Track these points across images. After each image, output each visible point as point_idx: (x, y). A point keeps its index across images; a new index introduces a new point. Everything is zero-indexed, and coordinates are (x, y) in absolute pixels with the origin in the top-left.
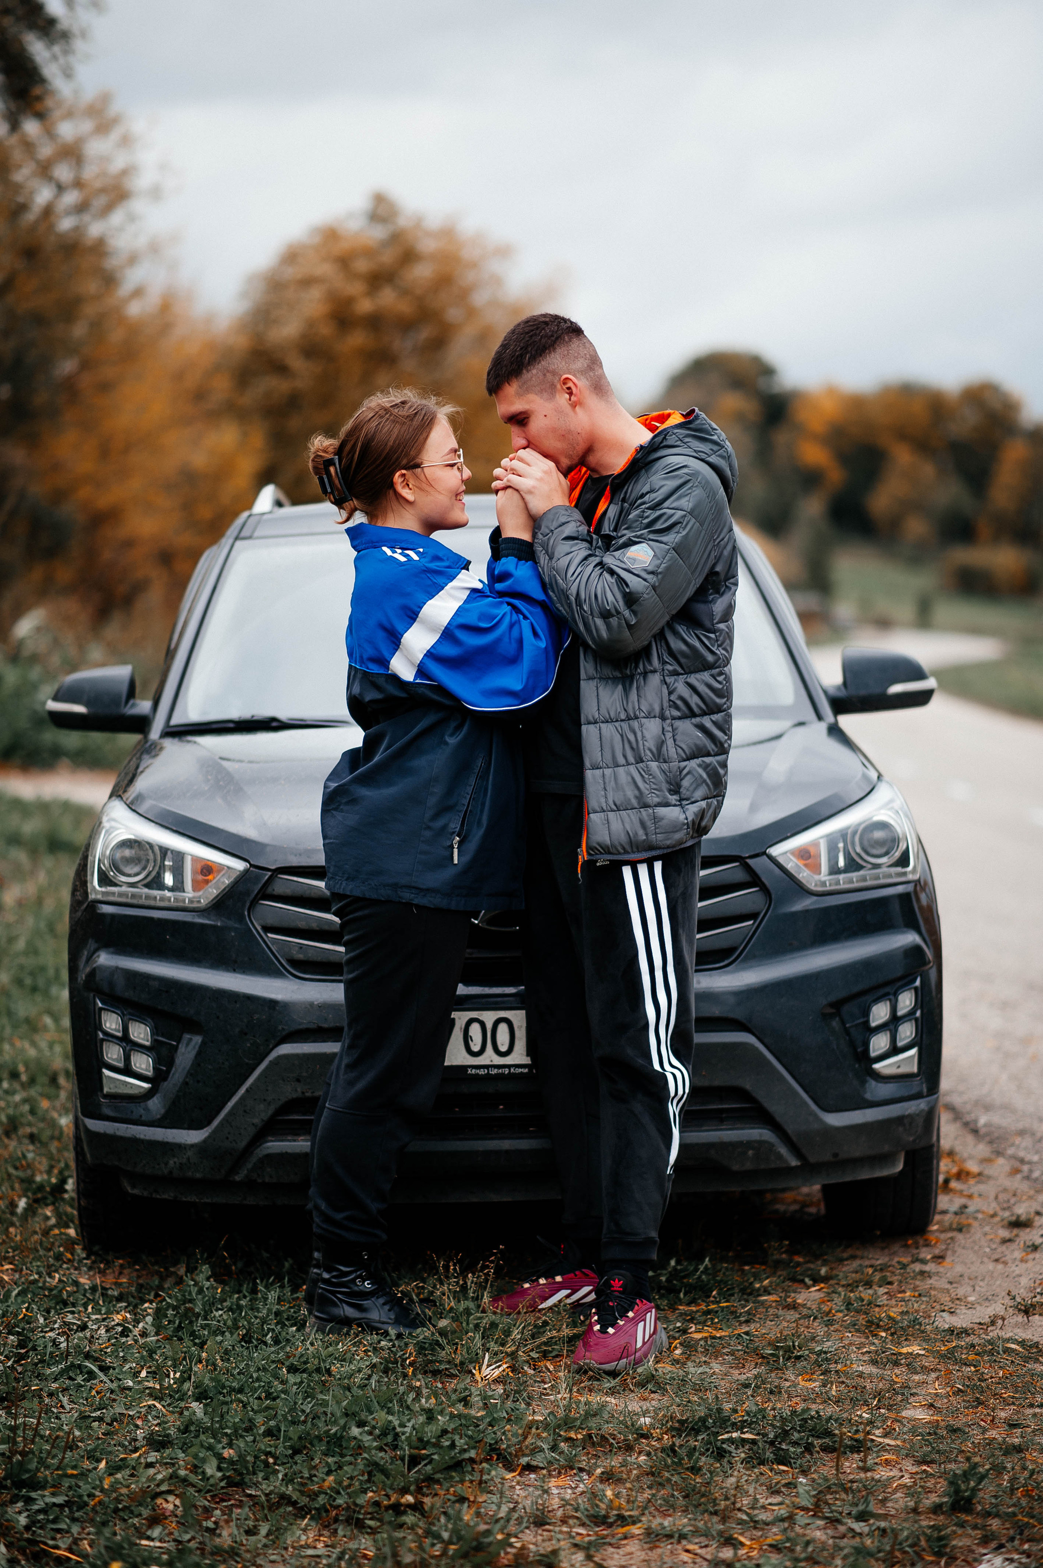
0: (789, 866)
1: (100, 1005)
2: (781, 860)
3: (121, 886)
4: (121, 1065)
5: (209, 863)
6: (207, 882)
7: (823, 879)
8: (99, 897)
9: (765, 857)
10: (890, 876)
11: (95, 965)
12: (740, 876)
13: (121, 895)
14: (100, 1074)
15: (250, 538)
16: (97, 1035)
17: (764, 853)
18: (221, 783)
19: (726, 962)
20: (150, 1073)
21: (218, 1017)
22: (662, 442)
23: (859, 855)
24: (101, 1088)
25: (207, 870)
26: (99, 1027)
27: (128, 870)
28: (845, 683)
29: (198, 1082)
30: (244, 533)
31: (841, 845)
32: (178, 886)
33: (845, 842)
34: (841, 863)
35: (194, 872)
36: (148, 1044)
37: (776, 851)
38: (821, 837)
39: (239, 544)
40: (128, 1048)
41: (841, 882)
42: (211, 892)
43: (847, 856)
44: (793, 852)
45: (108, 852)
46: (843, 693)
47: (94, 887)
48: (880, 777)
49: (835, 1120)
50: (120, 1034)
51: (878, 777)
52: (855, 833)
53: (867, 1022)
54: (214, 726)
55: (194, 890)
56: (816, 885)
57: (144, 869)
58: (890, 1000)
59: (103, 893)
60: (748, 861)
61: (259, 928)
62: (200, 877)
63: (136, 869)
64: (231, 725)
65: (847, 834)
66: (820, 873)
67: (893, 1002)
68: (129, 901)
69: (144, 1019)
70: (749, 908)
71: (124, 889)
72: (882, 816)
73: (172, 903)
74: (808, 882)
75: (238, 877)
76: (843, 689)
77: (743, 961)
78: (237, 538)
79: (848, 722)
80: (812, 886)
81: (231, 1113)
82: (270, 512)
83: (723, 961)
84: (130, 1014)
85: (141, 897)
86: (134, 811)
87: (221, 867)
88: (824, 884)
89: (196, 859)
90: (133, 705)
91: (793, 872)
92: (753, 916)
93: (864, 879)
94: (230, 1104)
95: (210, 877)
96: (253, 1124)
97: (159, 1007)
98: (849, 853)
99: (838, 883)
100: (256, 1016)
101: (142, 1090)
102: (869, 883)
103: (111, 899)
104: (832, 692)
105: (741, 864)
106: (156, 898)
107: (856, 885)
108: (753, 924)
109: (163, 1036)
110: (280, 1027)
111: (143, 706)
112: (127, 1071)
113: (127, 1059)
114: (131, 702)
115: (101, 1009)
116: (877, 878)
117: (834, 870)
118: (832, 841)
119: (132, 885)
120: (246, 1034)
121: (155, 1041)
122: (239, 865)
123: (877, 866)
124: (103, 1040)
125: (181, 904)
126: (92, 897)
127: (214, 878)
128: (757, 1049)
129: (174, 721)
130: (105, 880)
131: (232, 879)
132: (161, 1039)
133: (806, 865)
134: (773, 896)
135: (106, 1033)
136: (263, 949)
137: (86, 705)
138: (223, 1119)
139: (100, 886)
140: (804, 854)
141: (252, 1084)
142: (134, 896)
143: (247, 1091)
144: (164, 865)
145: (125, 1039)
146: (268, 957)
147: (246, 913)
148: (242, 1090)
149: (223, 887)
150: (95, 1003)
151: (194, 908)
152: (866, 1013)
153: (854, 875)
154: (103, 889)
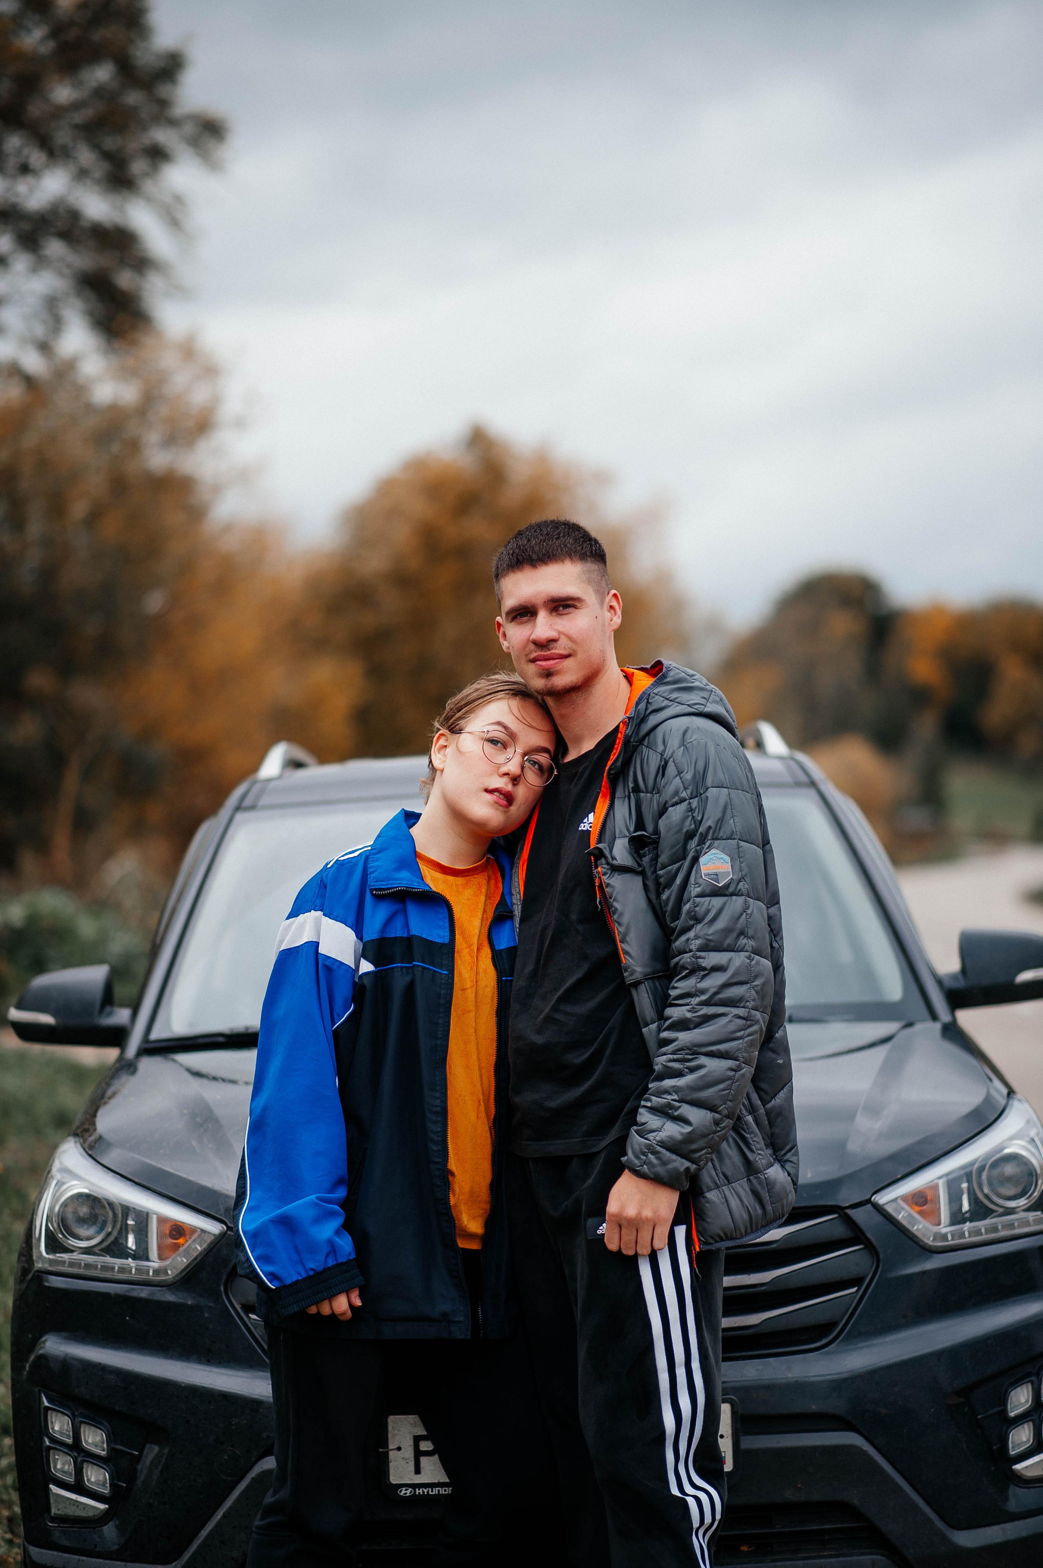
0: (900, 1217)
1: (46, 1404)
2: (890, 1209)
3: (72, 1251)
4: (71, 1480)
5: (179, 1223)
6: (176, 1247)
7: (944, 1230)
8: (47, 1266)
9: (869, 1206)
10: (1027, 1223)
11: (41, 1352)
12: (839, 1231)
13: (72, 1264)
14: (47, 1490)
15: (253, 808)
16: (42, 1441)
17: (868, 1201)
18: (198, 1119)
19: (824, 1341)
20: (106, 1491)
21: (188, 1422)
22: (646, 709)
23: (987, 1196)
24: (49, 1511)
25: (178, 1230)
26: (44, 1430)
27: (83, 1231)
28: (964, 971)
29: (165, 1503)
30: (247, 802)
31: (965, 1185)
32: (141, 1254)
33: (969, 1181)
34: (966, 1206)
35: (160, 1236)
36: (103, 1453)
37: (883, 1199)
38: (940, 1178)
39: (239, 816)
40: (79, 1459)
41: (967, 1234)
42: (180, 1261)
43: (974, 1200)
44: (904, 1198)
45: (57, 1209)
46: (961, 984)
47: (40, 1253)
48: (1011, 1092)
49: (967, 1539)
50: (70, 1441)
51: (1009, 1094)
52: (981, 1169)
53: (1004, 1411)
54: (201, 1041)
55: (161, 1258)
56: (934, 1240)
57: (102, 1229)
58: (1032, 1382)
59: (51, 1262)
60: (848, 1211)
61: (238, 1307)
62: (170, 1241)
63: (91, 1231)
64: (221, 1039)
65: (971, 1172)
66: (939, 1224)
67: (1036, 1386)
68: (81, 1271)
69: (101, 1424)
70: (851, 1270)
71: (75, 1256)
72: (1016, 1148)
73: (134, 1275)
74: (924, 1235)
75: (212, 1242)
76: (960, 977)
77: (843, 1340)
78: (238, 808)
79: (968, 1019)
80: (930, 1241)
81: (205, 1544)
82: (280, 777)
83: (820, 1340)
84: (82, 1415)
85: (95, 1267)
86: (90, 1156)
87: (193, 1230)
88: (944, 1237)
89: (162, 1220)
90: (110, 1014)
91: (905, 1223)
92: (856, 1281)
93: (995, 1229)
94: (204, 1533)
95: (181, 1241)
96: (233, 1558)
97: (117, 1408)
98: (975, 1194)
99: (962, 1235)
100: (235, 1421)
101: (97, 1513)
102: (1003, 1233)
103: (61, 1269)
104: (948, 983)
105: (840, 1216)
106: (113, 1268)
107: (985, 1237)
108: (857, 1291)
109: (122, 1444)
110: (264, 1435)
111: (121, 1016)
112: (79, 1487)
113: (79, 1472)
114: (108, 1009)
115: (47, 1409)
116: (1011, 1226)
117: (957, 1218)
118: (952, 1184)
119: (87, 1251)
120: (222, 1443)
121: (111, 1450)
122: (214, 1228)
123: (1010, 1211)
124: (49, 1448)
125: (143, 1277)
126: (39, 1265)
127: (186, 1241)
128: (865, 1454)
129: (155, 1035)
130: (54, 1245)
131: (205, 1245)
132: (119, 1447)
133: (921, 1213)
134: (881, 1256)
135: (53, 1440)
136: (244, 1333)
137: (54, 1014)
138: (195, 1552)
139: (47, 1253)
140: (920, 1200)
141: (231, 1508)
142: (88, 1266)
143: (224, 1515)
144: (127, 1224)
145: (76, 1448)
146: (250, 1345)
147: (222, 1289)
148: (219, 1515)
149: (195, 1254)
150: (40, 1401)
151: (160, 1282)
152: (1003, 1400)
153: (982, 1224)
154: (51, 1257)
